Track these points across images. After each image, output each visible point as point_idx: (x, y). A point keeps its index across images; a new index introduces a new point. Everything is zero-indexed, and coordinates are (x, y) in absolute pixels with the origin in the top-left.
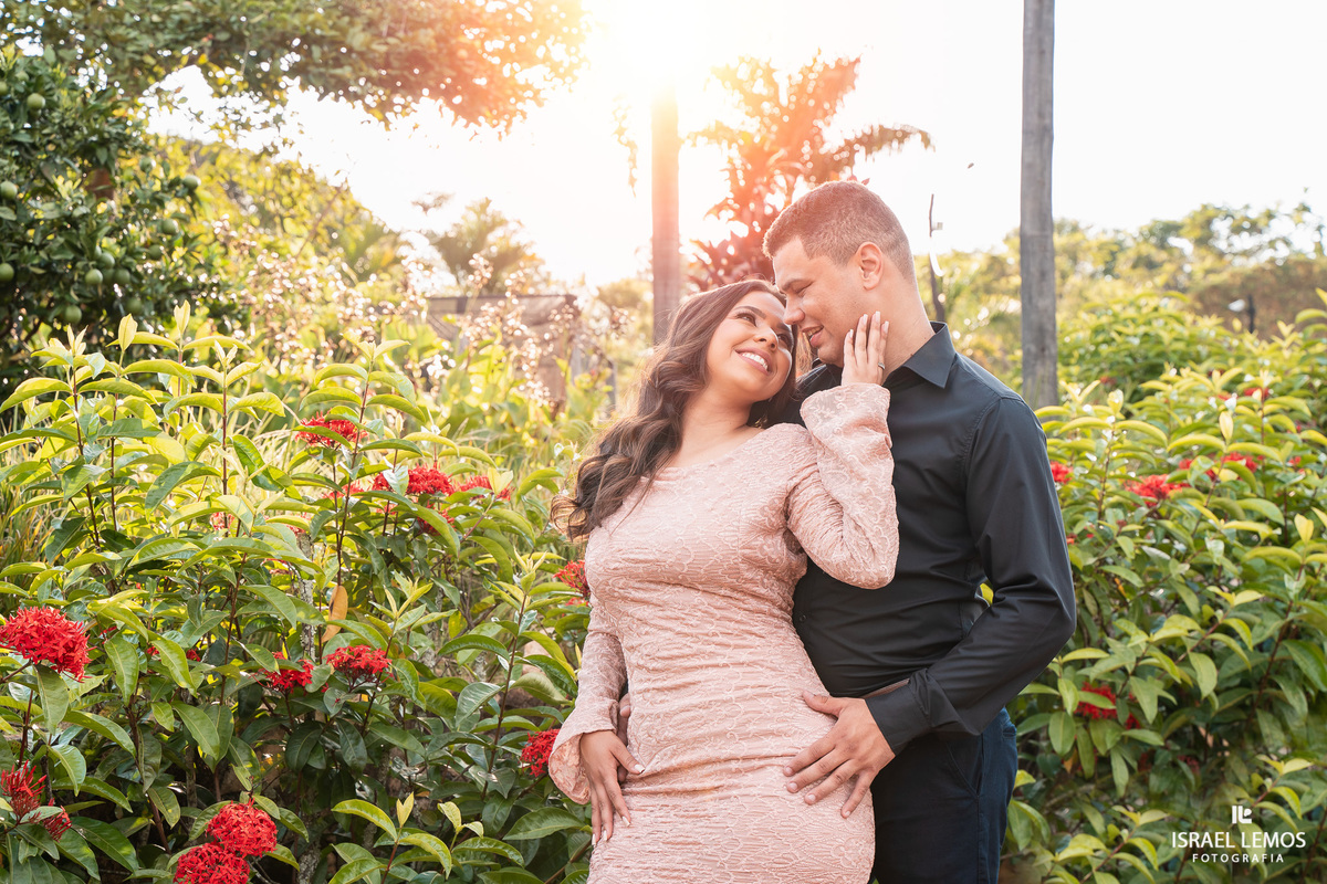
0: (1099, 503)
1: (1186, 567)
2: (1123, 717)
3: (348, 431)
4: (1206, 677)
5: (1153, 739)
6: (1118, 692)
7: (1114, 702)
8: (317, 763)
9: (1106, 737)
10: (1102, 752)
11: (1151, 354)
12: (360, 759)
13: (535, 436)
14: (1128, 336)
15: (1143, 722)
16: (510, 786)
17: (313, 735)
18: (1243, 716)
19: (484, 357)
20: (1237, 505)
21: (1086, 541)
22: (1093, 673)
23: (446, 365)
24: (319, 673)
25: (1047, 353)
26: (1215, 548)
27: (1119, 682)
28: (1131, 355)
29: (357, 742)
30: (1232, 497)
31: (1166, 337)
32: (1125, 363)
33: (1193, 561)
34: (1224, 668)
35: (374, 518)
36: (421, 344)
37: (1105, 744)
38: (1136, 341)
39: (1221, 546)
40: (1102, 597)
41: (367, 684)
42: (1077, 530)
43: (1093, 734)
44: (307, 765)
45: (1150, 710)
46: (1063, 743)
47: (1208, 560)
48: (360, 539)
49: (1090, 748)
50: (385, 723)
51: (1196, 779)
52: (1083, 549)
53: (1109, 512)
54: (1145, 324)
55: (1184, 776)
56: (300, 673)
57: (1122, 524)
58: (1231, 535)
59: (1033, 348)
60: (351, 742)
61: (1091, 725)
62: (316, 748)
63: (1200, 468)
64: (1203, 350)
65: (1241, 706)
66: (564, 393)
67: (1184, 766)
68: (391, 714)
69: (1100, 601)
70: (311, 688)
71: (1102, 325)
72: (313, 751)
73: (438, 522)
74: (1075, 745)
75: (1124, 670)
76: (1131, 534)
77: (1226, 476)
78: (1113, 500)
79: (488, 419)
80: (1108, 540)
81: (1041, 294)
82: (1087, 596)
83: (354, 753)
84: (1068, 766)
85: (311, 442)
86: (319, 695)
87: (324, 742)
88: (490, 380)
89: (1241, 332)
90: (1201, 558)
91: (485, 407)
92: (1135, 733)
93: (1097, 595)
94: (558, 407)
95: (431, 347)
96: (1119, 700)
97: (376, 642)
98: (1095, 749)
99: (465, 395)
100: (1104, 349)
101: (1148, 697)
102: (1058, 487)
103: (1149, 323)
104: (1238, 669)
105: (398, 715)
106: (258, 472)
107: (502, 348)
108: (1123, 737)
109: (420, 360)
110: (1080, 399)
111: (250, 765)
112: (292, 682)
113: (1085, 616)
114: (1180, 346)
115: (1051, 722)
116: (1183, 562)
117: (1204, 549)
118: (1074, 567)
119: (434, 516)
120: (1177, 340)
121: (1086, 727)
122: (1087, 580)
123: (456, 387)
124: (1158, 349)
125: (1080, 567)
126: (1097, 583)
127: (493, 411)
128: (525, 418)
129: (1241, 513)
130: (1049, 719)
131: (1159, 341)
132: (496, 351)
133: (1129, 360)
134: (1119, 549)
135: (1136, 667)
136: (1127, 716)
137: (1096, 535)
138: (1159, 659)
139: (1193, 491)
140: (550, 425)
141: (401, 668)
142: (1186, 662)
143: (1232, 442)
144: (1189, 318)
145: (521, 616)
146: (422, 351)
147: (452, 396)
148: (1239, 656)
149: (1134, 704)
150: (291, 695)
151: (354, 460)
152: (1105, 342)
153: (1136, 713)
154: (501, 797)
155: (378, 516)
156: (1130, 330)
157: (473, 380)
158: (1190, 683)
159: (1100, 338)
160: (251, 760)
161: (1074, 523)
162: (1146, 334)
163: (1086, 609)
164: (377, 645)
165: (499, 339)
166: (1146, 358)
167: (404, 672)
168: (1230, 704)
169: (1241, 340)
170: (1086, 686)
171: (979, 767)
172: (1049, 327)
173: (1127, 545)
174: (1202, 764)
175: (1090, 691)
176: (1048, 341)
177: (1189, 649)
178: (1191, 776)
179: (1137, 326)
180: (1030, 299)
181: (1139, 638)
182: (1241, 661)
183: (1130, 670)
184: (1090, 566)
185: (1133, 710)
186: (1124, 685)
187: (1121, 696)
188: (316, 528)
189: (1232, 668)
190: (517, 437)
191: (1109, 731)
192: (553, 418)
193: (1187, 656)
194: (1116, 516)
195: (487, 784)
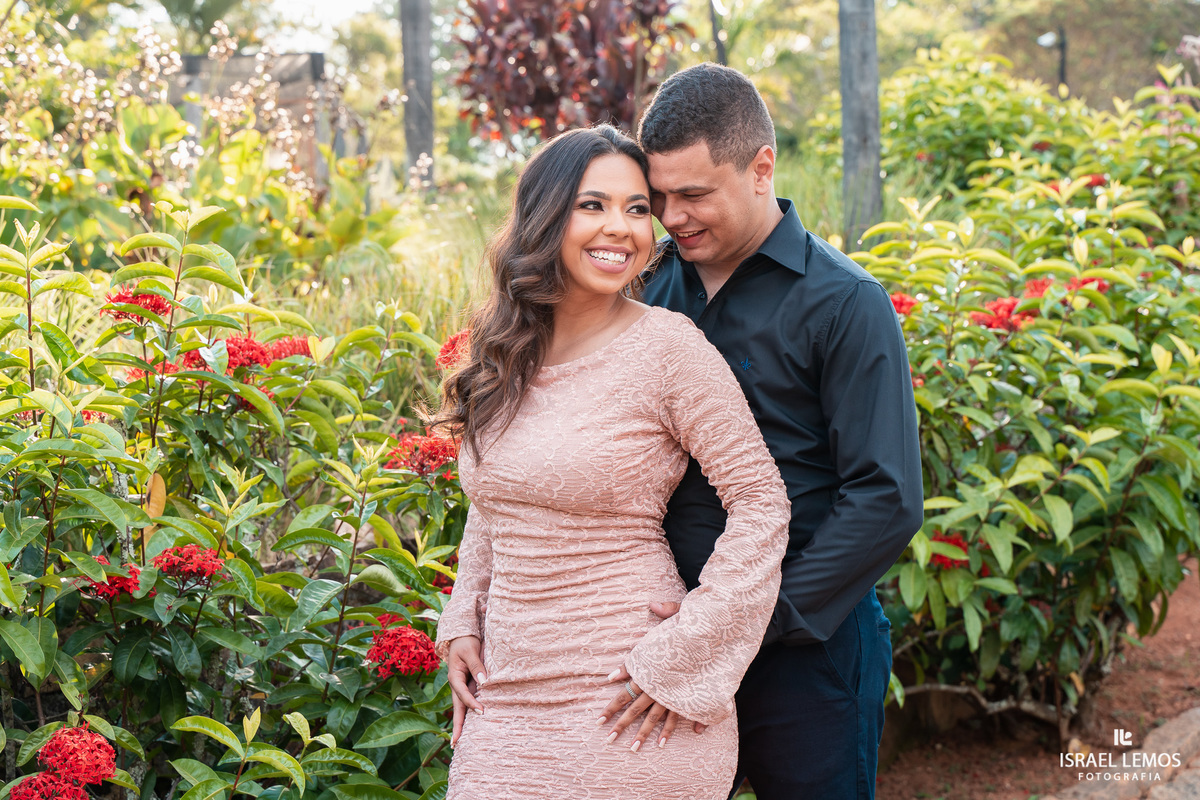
0: (948, 338)
1: (1039, 404)
2: (975, 567)
3: (158, 306)
4: (1061, 518)
5: (1006, 587)
6: (970, 539)
7: (965, 550)
8: (148, 674)
9: (958, 588)
10: (954, 603)
11: (972, 126)
12: (194, 667)
13: (298, 232)
14: (947, 106)
15: (996, 570)
16: (356, 689)
17: (140, 643)
18: (1095, 554)
19: (236, 144)
20: (1088, 333)
21: (935, 380)
22: (946, 522)
23: (192, 152)
24: (146, 577)
25: (869, 143)
26: (1070, 384)
27: (971, 530)
28: (949, 128)
29: (190, 650)
30: (1083, 325)
31: (988, 108)
32: (944, 137)
33: (1046, 397)
34: (1077, 507)
35: (187, 395)
36: (162, 129)
37: (956, 593)
38: (955, 114)
39: (1076, 382)
40: (952, 440)
41: (198, 587)
42: (925, 368)
43: (945, 585)
44: (137, 677)
45: (1005, 559)
46: (915, 598)
47: (1060, 396)
48: (177, 424)
49: (941, 599)
50: (217, 625)
51: (1049, 625)
52: (932, 389)
53: (960, 349)
54: (964, 92)
55: (1036, 623)
56: (126, 579)
57: (973, 363)
58: (1085, 367)
59: (855, 139)
60: (183, 650)
61: (942, 575)
62: (145, 657)
63: (1054, 297)
64: (1026, 120)
65: (1094, 544)
66: (326, 182)
67: (1036, 612)
68: (221, 614)
69: (951, 444)
70: (138, 594)
71: (918, 94)
72: (143, 662)
73: (259, 401)
74: (927, 599)
75: (977, 517)
76: (982, 373)
77: (1080, 303)
78: (962, 335)
79: (245, 216)
80: (959, 378)
81: (863, 78)
82: (937, 439)
83: (188, 661)
84: (917, 618)
85: (117, 317)
86: (148, 601)
87: (152, 648)
88: (246, 169)
89: (1068, 98)
90: (1056, 394)
91: (242, 202)
92: (988, 582)
93: (948, 438)
94: (321, 197)
95: (174, 132)
96: (970, 548)
97: (206, 541)
98: (946, 600)
99: (218, 188)
100: (920, 121)
101: (1002, 544)
102: (901, 318)
103: (968, 91)
104: (1092, 508)
105: (227, 613)
106: (72, 365)
107: (256, 134)
108: (975, 587)
109: (161, 146)
110: (920, 216)
111: (75, 680)
112: (120, 587)
113: (933, 458)
114: (1003, 117)
115: (902, 575)
116: (1034, 397)
117: (1057, 383)
118: (924, 411)
119: (254, 393)
120: (1000, 109)
121: (937, 577)
122: (937, 423)
123: (207, 180)
124: (980, 120)
125: (931, 411)
126: (946, 425)
127: (251, 207)
128: (284, 211)
129: (1095, 342)
130: (899, 570)
131: (980, 112)
132: (249, 137)
133: (947, 134)
134: (970, 389)
135: (989, 514)
136: (980, 566)
137: (946, 374)
138: (1013, 505)
139: (1044, 321)
140: (312, 217)
141: (235, 568)
142: (1041, 506)
143: (1086, 268)
144: (1011, 84)
145: (362, 508)
146: (164, 136)
147: (202, 190)
148: (1092, 495)
149: (987, 551)
150: (115, 601)
151: (168, 339)
152: (921, 113)
153: (989, 560)
154: (347, 701)
155: (191, 394)
156: (949, 101)
157: (225, 169)
158: (1045, 529)
159: (917, 108)
160: (76, 675)
161: (921, 361)
162: (966, 105)
163: (934, 450)
164: (206, 543)
165: (252, 123)
166: (966, 131)
167: (239, 573)
168: (1083, 544)
169: (1067, 108)
170: (938, 536)
171: (858, 665)
172: (871, 114)
173: (980, 387)
174: (1052, 603)
175: (941, 540)
176: (871, 131)
177: (1043, 490)
178: (1043, 622)
179: (957, 95)
180: (851, 84)
181: (994, 487)
182: (1095, 500)
183: (983, 517)
184: (940, 409)
185: (986, 558)
186: (976, 533)
187: (972, 544)
188: (130, 414)
189: (1086, 510)
190: (277, 234)
191: (962, 581)
192: (316, 209)
193: (1041, 499)
194: (967, 353)
195: (328, 684)
